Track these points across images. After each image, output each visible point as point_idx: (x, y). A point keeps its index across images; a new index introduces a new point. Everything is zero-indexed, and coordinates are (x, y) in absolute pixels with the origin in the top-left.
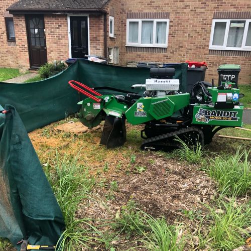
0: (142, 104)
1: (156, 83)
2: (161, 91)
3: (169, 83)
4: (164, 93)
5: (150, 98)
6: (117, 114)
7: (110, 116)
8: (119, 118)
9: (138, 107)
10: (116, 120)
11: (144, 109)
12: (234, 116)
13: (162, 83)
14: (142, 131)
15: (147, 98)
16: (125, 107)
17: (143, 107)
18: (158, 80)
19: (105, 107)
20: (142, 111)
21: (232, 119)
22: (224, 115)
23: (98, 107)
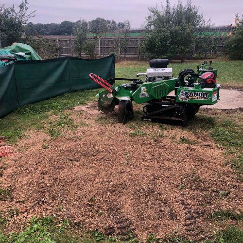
0: (145, 88)
1: (155, 72)
2: (158, 77)
3: (164, 71)
4: (161, 79)
5: (151, 83)
6: (127, 99)
7: (122, 100)
8: (128, 101)
9: (142, 90)
10: (126, 103)
11: (146, 91)
12: (207, 96)
13: (159, 72)
14: (144, 108)
15: (148, 83)
16: (131, 92)
17: (146, 90)
18: (156, 69)
19: (117, 95)
20: (145, 93)
21: (205, 98)
22: (199, 96)
23: (111, 96)
